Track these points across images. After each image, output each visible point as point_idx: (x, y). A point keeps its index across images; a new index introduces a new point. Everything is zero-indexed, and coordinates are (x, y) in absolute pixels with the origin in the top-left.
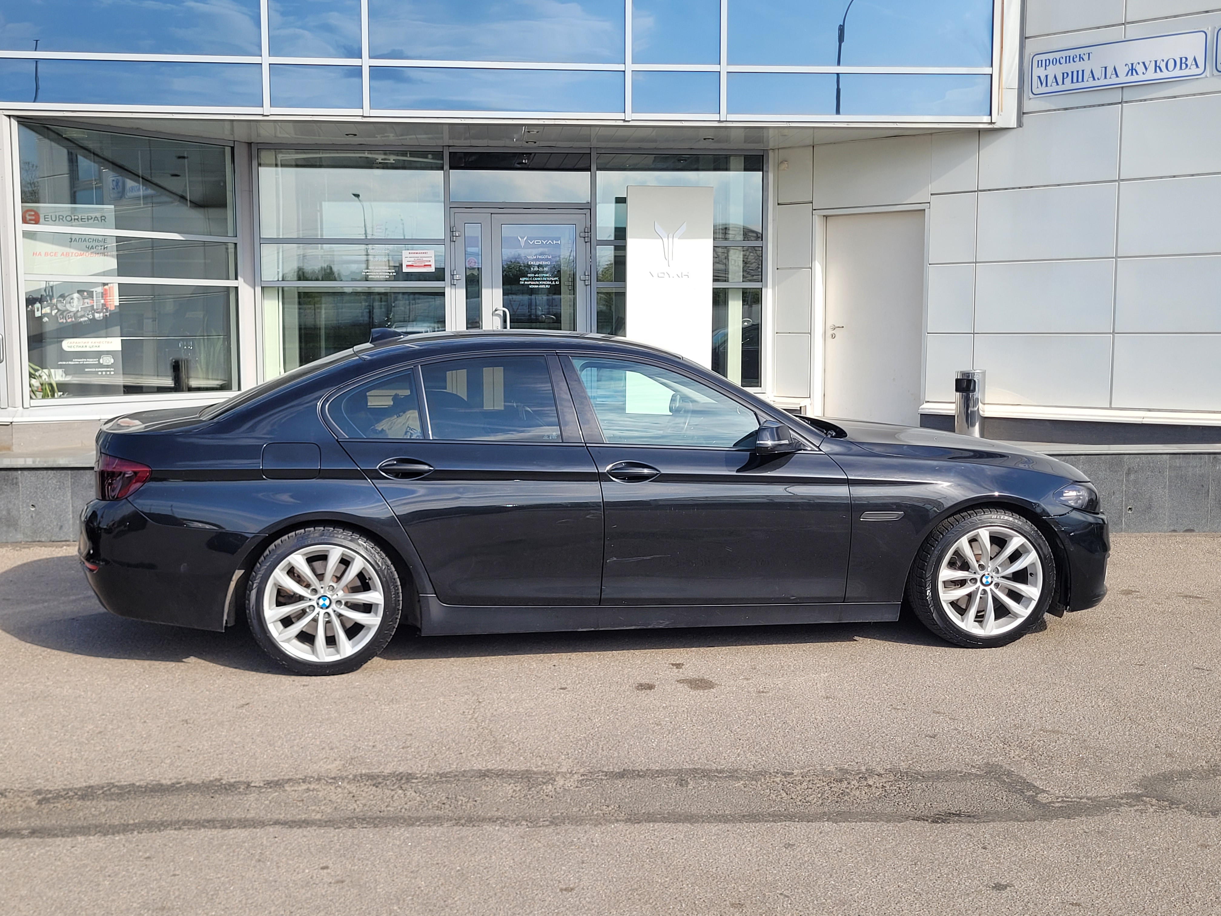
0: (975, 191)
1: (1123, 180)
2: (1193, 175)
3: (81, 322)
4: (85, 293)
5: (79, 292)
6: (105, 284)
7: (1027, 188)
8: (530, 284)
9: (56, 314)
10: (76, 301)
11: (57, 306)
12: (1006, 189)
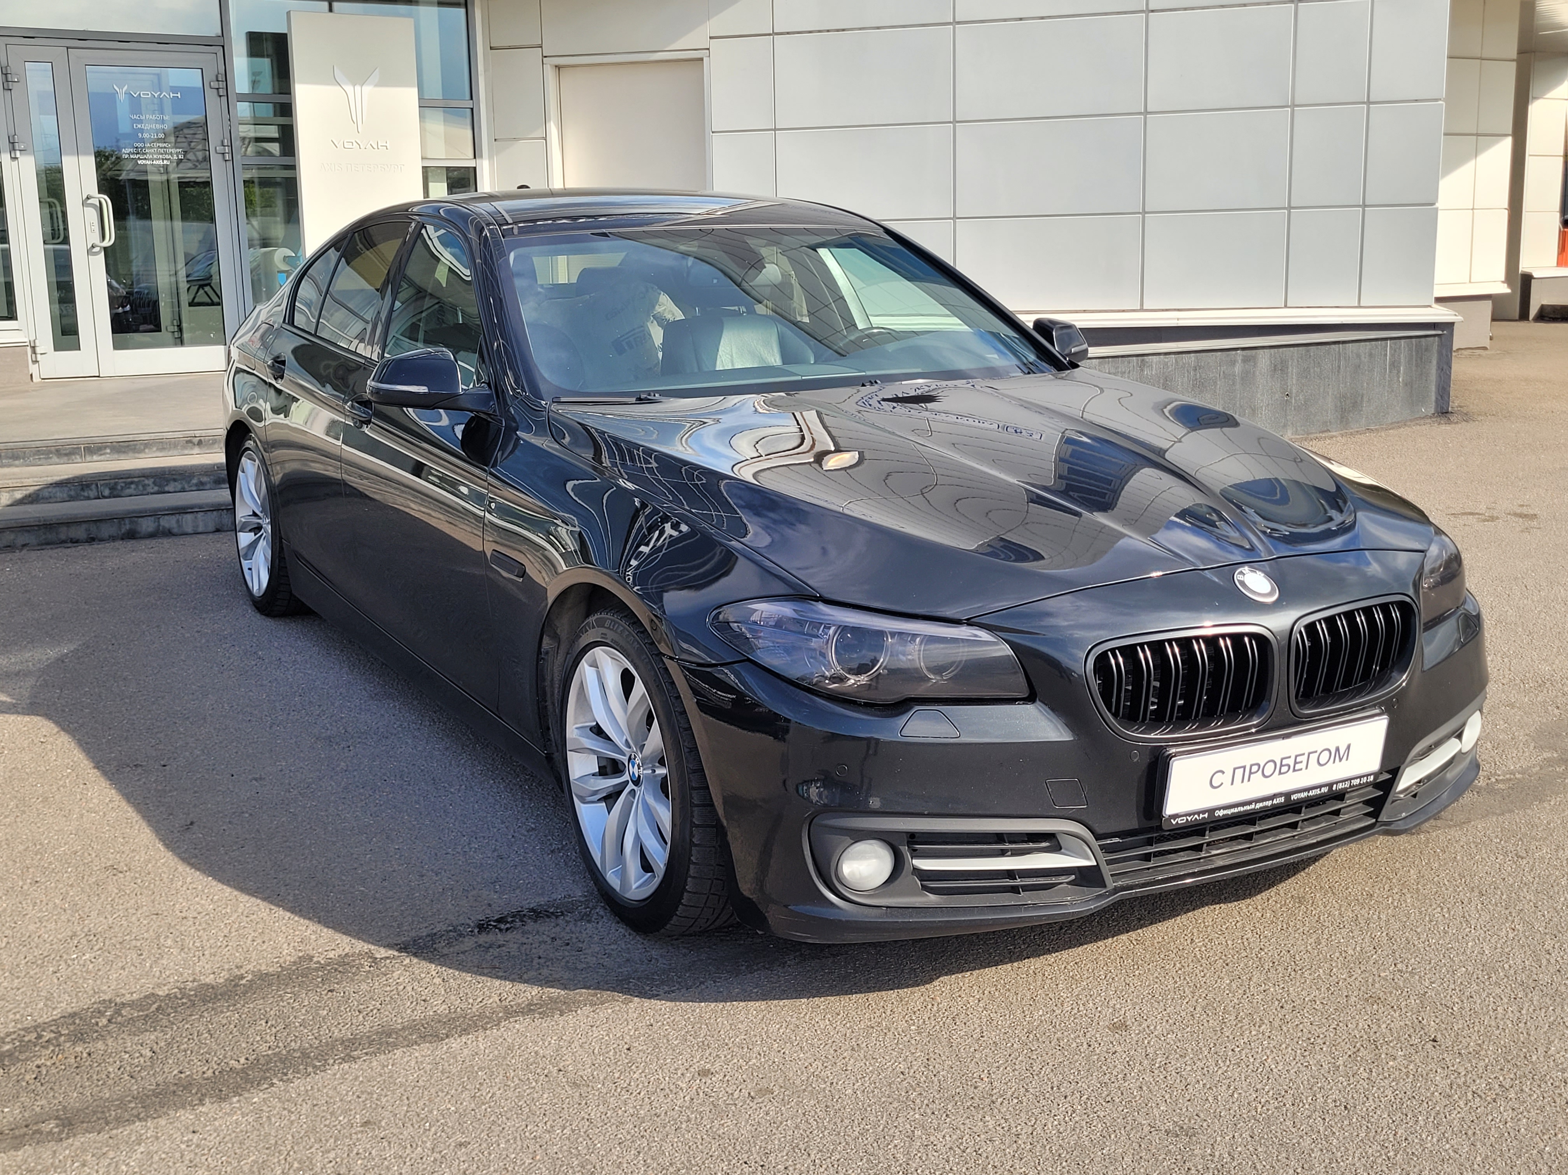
0: (770, 35)
1: (959, 23)
2: (1042, 18)
7: (838, 30)
8: (139, 159)
12: (810, 32)
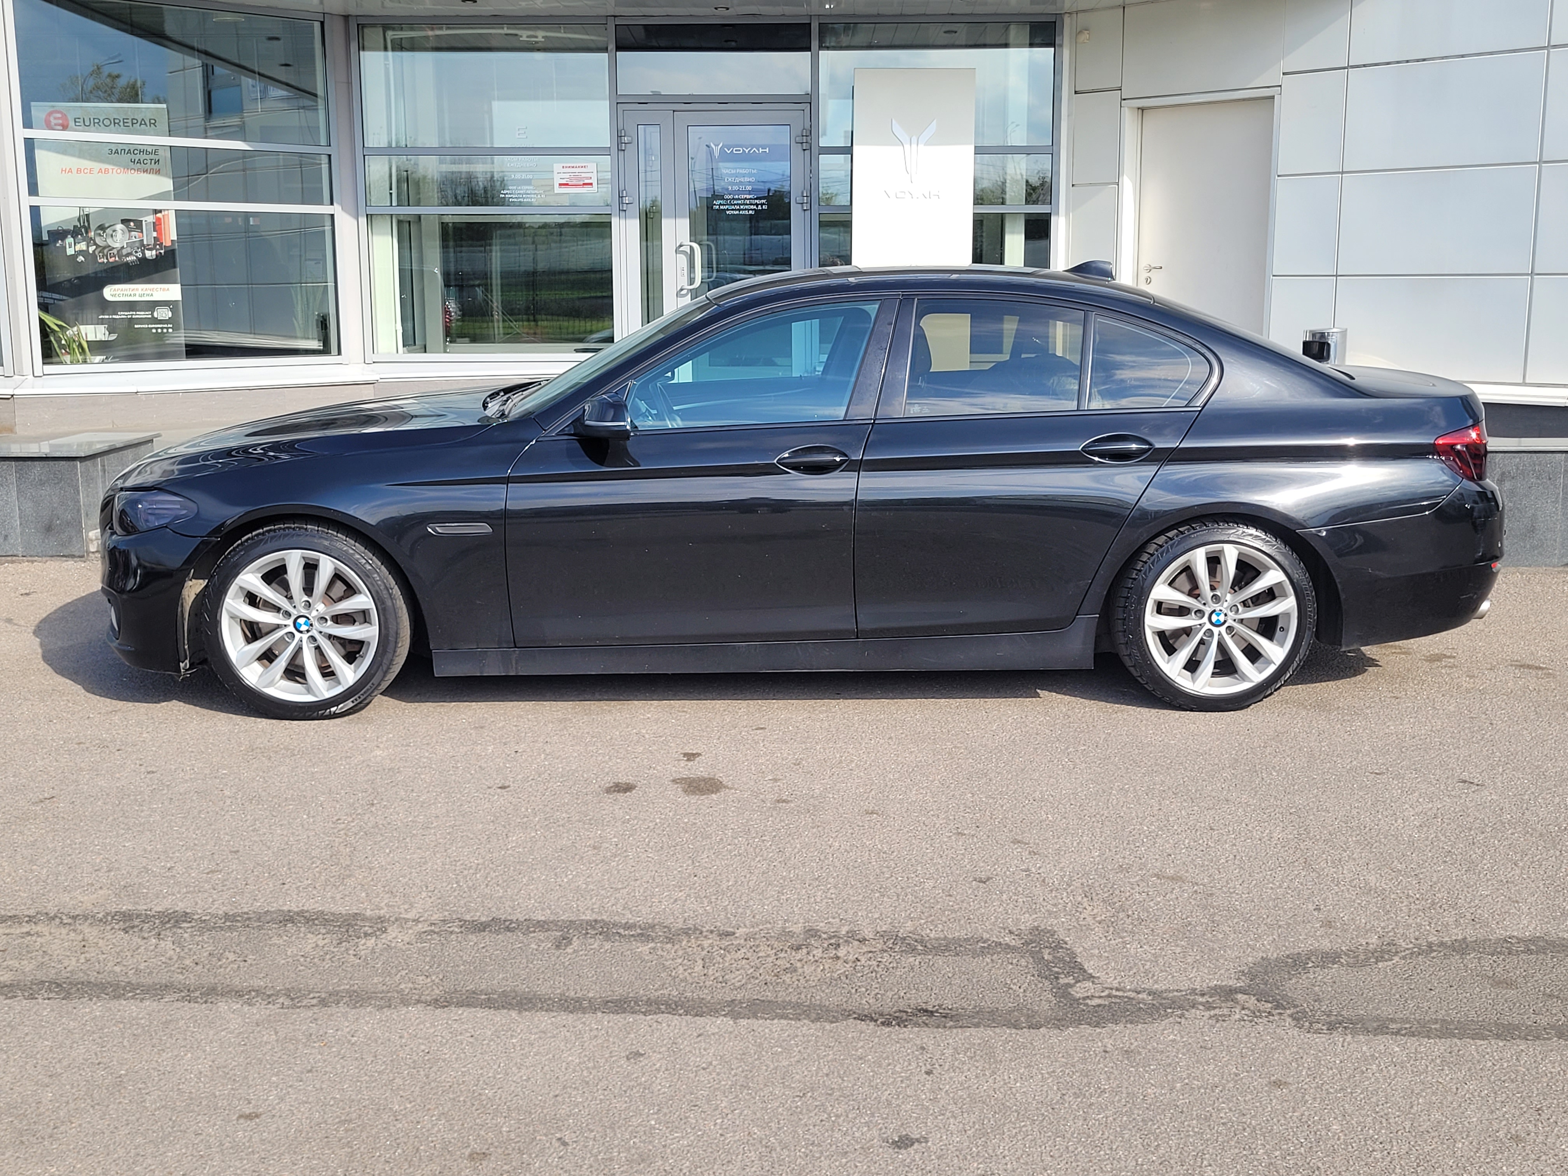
0: (1344, 68)
1: (1555, 46)
3: (127, 263)
4: (132, 224)
5: (125, 222)
6: (156, 212)
7: (1418, 61)
8: (728, 210)
9: (94, 251)
10: (119, 235)
11: (94, 241)
12: (1388, 63)
